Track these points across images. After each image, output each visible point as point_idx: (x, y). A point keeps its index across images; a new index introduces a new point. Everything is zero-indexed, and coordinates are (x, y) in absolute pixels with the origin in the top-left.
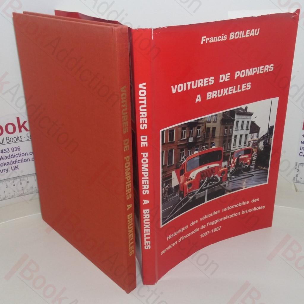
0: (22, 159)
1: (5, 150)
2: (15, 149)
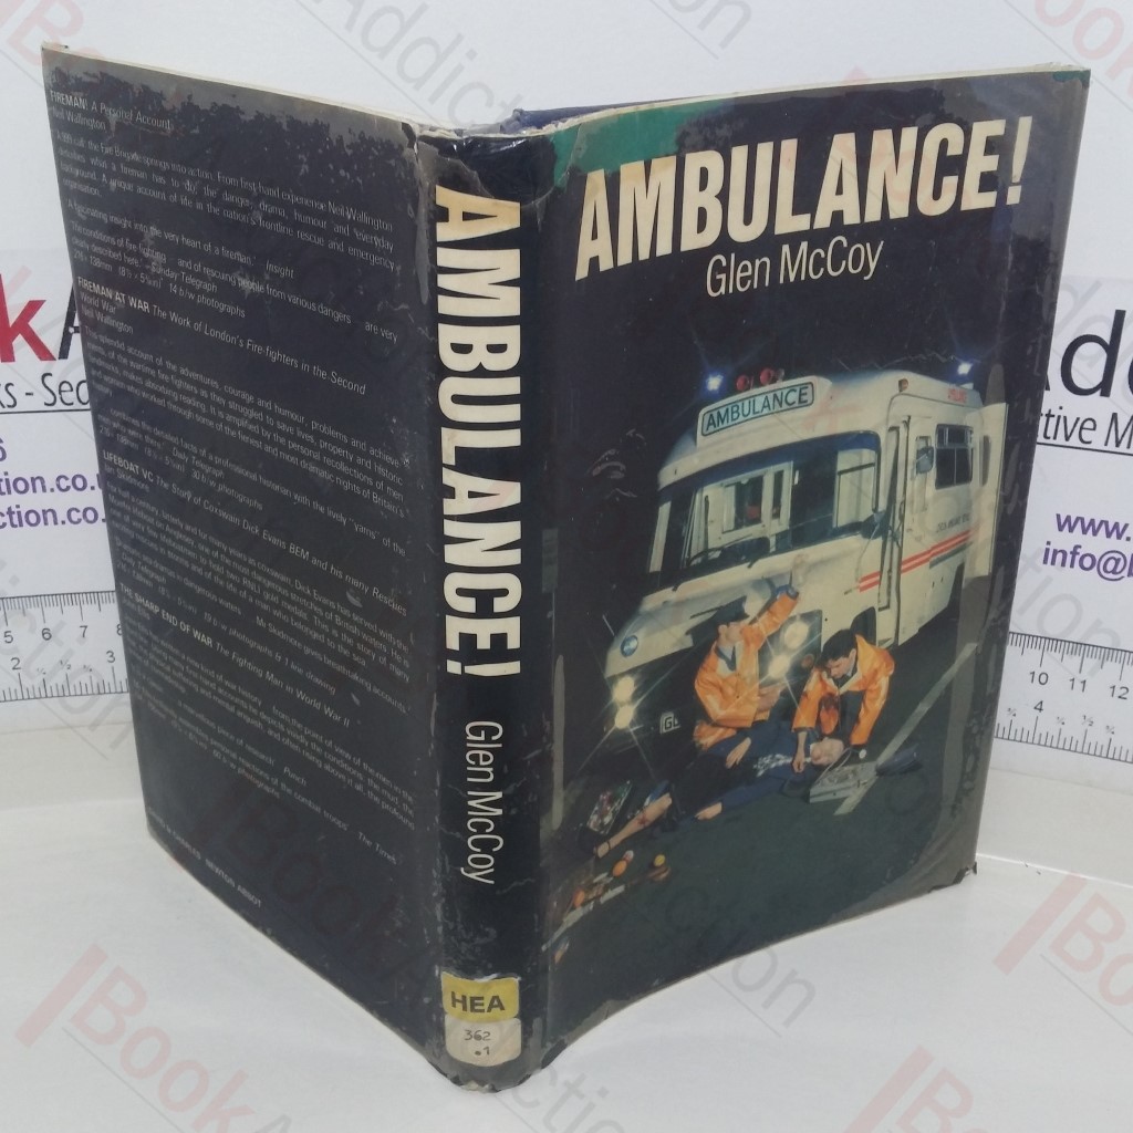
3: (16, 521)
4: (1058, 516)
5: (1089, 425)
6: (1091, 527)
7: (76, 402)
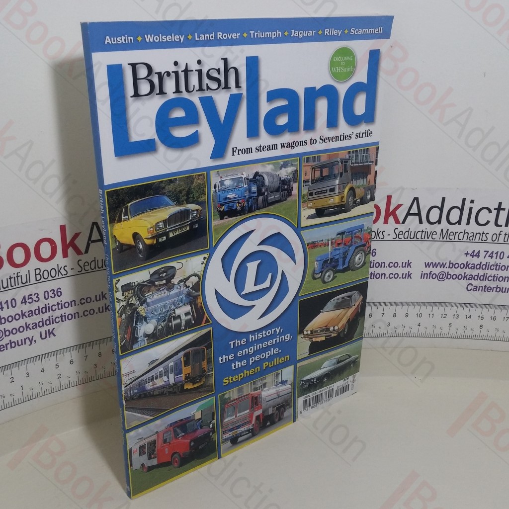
0: (63, 315)
1: (30, 297)
2: (51, 294)
3: (64, 319)
4: (425, 263)
5: (435, 233)
6: (435, 265)
7: (89, 269)
